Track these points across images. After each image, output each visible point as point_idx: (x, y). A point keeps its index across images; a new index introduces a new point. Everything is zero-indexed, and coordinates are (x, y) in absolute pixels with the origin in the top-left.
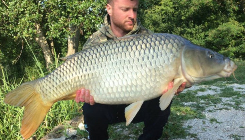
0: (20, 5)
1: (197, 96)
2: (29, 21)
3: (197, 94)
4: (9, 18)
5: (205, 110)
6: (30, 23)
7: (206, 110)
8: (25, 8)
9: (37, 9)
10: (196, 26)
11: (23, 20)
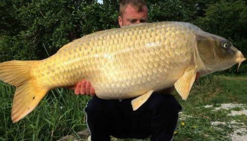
0: (55, 14)
1: (229, 115)
2: (62, 31)
3: (230, 112)
4: (44, 27)
5: (233, 131)
6: (63, 33)
7: (235, 132)
8: (60, 18)
9: (71, 19)
10: (243, 39)
11: (58, 30)
